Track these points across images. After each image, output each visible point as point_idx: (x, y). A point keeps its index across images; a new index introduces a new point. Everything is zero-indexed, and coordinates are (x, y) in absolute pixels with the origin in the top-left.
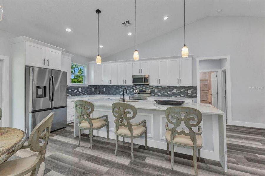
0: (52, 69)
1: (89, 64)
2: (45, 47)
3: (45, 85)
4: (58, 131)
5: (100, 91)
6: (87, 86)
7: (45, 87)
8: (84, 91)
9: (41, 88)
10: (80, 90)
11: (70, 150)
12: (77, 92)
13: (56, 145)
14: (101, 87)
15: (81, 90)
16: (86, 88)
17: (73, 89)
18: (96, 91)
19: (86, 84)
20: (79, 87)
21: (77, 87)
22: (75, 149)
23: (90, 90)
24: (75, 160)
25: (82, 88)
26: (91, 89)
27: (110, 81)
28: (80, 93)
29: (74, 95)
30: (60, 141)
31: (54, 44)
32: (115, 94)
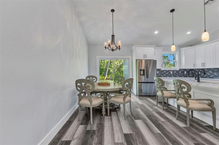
0: (147, 60)
1: (180, 51)
2: (144, 48)
3: (144, 69)
4: (152, 97)
5: (194, 74)
6: (179, 70)
7: (144, 70)
8: (175, 74)
9: (142, 71)
10: (171, 73)
11: (152, 105)
12: (168, 74)
13: (146, 102)
14: (196, 70)
15: (173, 73)
16: (178, 72)
17: (165, 72)
18: (189, 74)
19: (177, 68)
20: (171, 71)
21: (168, 70)
22: (154, 107)
23: (181, 73)
24: (151, 110)
25: (173, 71)
26: (183, 72)
27: (204, 64)
28: (172, 75)
29: (166, 76)
30: (149, 101)
31: (150, 44)
32: (213, 78)
